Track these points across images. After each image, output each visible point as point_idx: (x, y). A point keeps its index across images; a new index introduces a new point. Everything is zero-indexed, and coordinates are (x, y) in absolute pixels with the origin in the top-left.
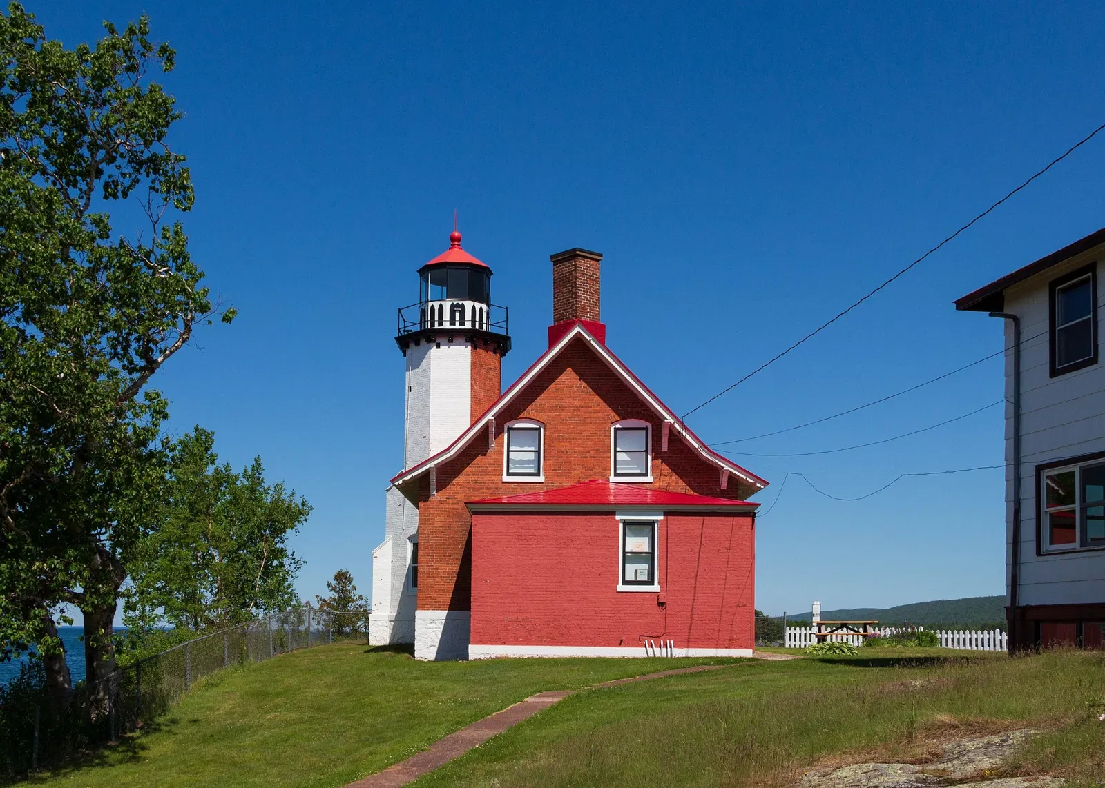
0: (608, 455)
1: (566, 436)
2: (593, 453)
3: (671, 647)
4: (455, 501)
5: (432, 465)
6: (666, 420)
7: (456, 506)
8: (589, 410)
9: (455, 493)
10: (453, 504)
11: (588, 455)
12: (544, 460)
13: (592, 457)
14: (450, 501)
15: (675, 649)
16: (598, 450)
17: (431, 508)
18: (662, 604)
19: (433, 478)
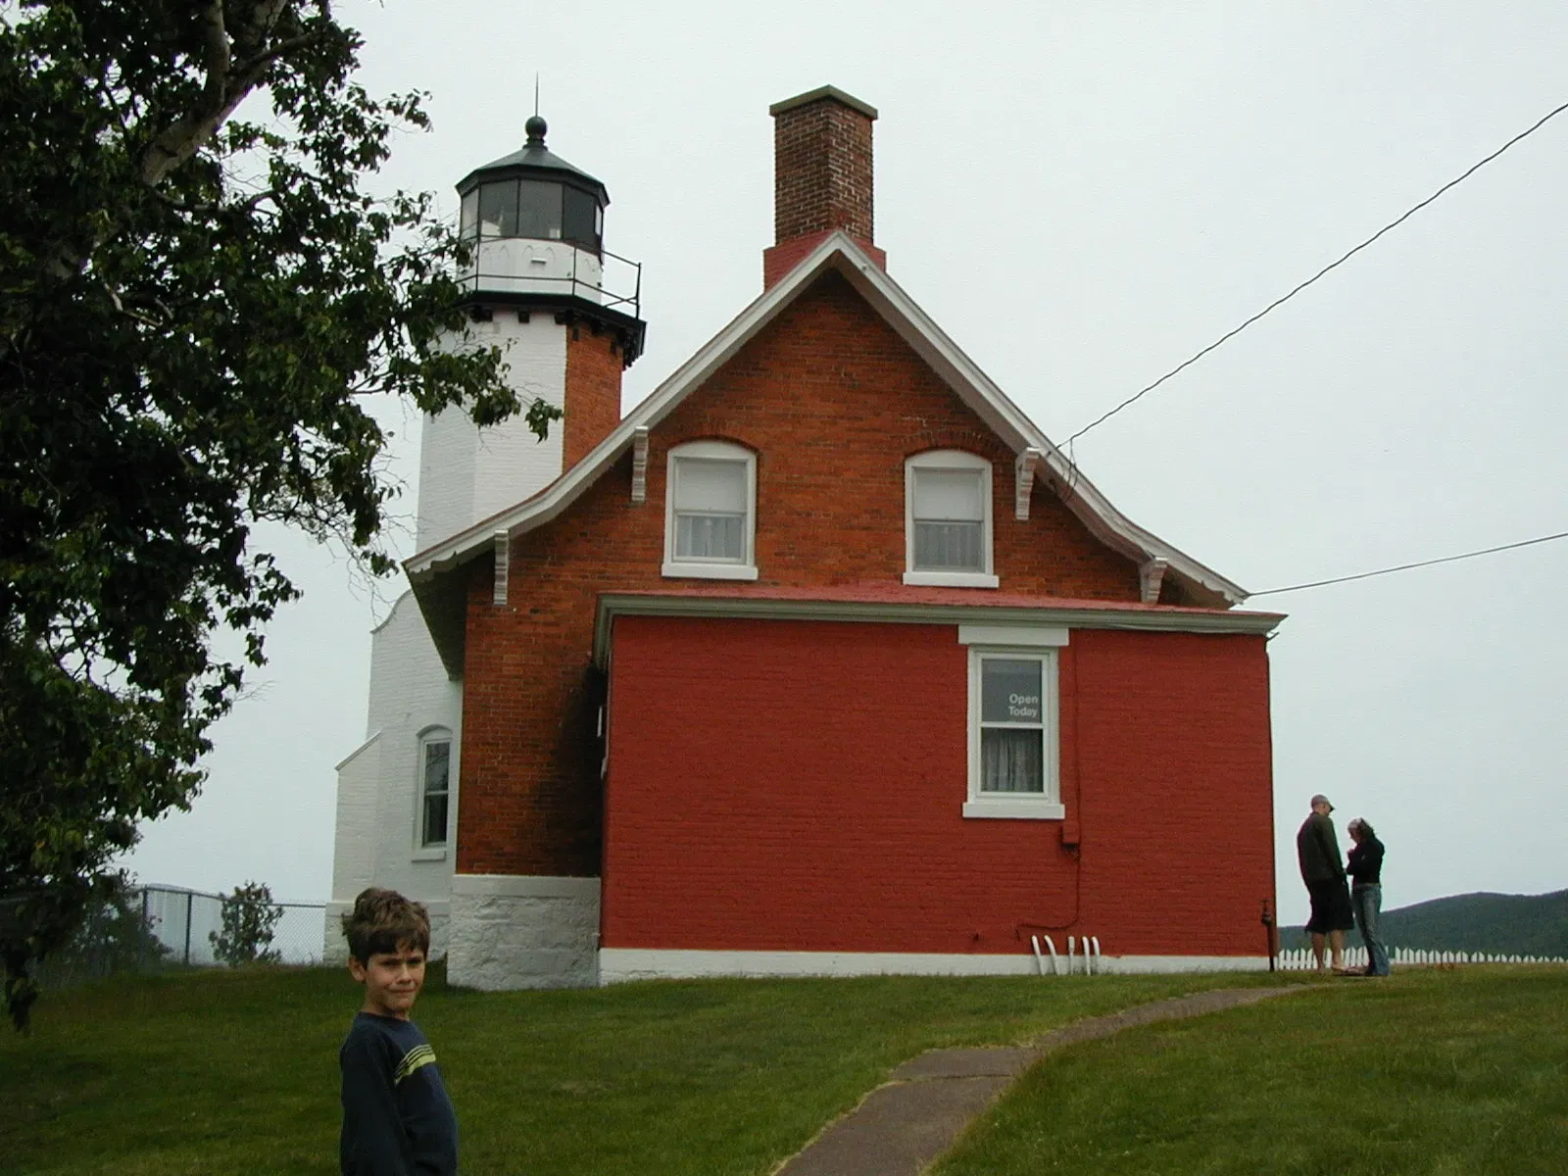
0: (900, 524)
1: (806, 479)
2: (865, 519)
3: (1092, 952)
4: (551, 618)
5: (502, 529)
6: (1029, 449)
7: (553, 631)
8: (857, 424)
9: (553, 600)
10: (547, 624)
11: (855, 522)
12: (757, 530)
13: (864, 529)
14: (538, 617)
15: (1103, 957)
16: (877, 511)
17: (494, 633)
18: (1074, 847)
19: (504, 560)
